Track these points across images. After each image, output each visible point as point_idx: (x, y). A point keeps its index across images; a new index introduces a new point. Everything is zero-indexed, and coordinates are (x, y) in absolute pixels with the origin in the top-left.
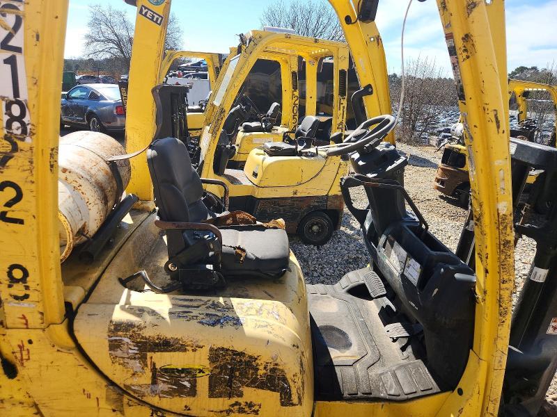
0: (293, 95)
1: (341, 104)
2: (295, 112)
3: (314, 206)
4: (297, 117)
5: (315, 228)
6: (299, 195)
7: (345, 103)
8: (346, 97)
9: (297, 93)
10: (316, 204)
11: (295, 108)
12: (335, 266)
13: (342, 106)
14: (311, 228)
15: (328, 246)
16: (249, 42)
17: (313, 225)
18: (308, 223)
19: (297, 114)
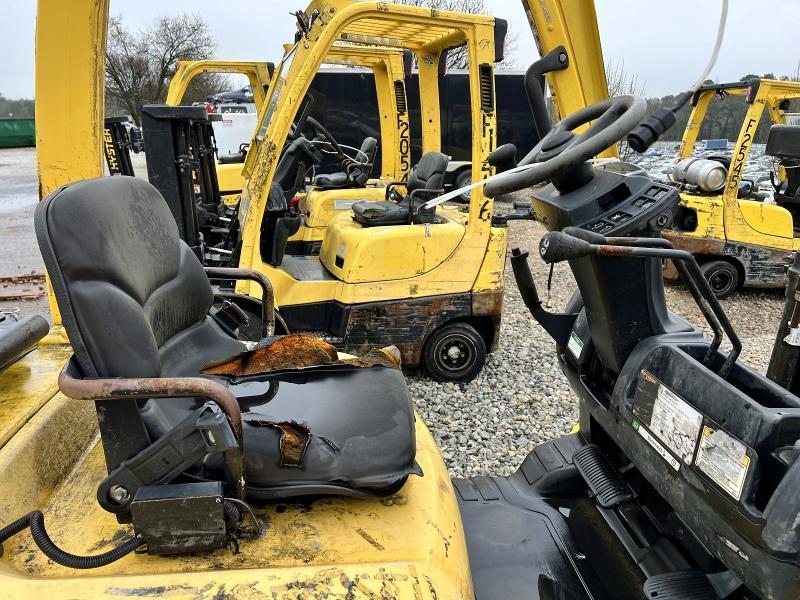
0: (399, 121)
1: (485, 124)
2: (404, 150)
3: (450, 312)
4: (408, 160)
5: (454, 352)
6: (420, 294)
7: (492, 122)
8: (495, 112)
9: (405, 118)
10: (453, 308)
11: (404, 144)
12: (496, 419)
13: (488, 128)
14: (445, 352)
15: (479, 383)
16: (313, 20)
17: (449, 346)
18: (440, 343)
19: (409, 154)
